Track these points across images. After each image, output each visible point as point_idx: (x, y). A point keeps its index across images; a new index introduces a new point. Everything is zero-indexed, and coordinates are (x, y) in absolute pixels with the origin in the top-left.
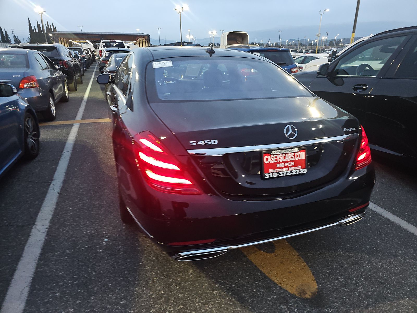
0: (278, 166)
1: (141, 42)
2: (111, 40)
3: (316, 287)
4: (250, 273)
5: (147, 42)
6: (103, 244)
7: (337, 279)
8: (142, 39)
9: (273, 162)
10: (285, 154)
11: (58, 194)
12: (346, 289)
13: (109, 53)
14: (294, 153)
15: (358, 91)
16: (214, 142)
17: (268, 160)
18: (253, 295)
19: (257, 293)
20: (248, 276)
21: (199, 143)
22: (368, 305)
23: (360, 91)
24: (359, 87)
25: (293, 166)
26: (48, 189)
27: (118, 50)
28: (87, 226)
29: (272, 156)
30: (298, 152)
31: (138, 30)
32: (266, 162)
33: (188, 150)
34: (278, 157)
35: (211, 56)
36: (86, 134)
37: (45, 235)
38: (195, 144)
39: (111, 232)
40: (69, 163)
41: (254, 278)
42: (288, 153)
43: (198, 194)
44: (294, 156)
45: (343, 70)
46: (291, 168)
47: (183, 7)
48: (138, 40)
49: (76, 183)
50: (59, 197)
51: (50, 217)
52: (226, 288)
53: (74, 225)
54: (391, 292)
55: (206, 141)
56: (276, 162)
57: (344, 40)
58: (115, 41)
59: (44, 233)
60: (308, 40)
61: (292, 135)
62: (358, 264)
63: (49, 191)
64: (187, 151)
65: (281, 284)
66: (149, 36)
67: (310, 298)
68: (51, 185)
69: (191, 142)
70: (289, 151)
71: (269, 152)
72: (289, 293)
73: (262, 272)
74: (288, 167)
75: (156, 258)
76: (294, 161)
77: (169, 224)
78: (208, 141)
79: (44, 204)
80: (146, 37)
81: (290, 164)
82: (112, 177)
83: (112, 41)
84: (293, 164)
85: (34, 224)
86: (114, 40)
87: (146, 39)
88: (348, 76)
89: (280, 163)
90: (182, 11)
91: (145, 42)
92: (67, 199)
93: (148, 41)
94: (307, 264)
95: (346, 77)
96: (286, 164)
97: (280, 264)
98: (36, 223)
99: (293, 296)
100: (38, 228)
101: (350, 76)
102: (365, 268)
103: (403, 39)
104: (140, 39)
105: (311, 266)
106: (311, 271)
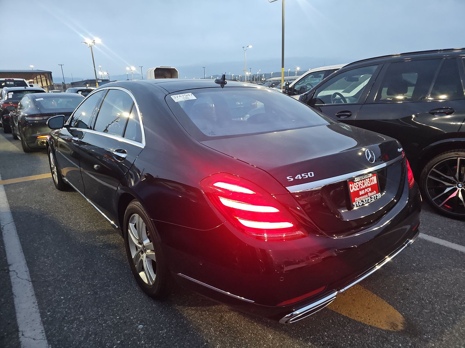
0: (361, 193)
1: (39, 80)
2: (7, 79)
3: (401, 316)
4: (332, 320)
5: (48, 80)
6: (140, 332)
7: (412, 302)
8: (41, 77)
9: (356, 190)
10: (363, 180)
11: (31, 283)
12: (426, 311)
13: (13, 94)
14: (369, 178)
15: (341, 117)
16: (311, 174)
17: (353, 188)
18: (352, 342)
19: (354, 340)
20: (332, 324)
21: (296, 178)
22: (454, 320)
23: (344, 117)
24: (342, 114)
25: (370, 192)
26: (9, 279)
27: (25, 89)
28: (102, 315)
29: (355, 184)
30: (371, 177)
31: (32, 66)
32: (352, 191)
33: (288, 188)
34: (359, 183)
35: (222, 86)
36: (22, 198)
37: (46, 341)
38: (292, 179)
39: (140, 315)
40: (20, 239)
41: (340, 324)
42: (365, 179)
43: (303, 236)
44: (370, 181)
45: (319, 99)
46: (370, 194)
47: (94, 41)
48: (35, 78)
49: (48, 262)
50: (34, 286)
51: (37, 317)
52: (320, 344)
53: (81, 319)
54: (462, 302)
55: (303, 175)
56: (358, 189)
57: (265, 74)
58: (13, 80)
59: (42, 340)
60: (233, 76)
61: (371, 160)
62: (418, 283)
63: (12, 280)
64: (286, 189)
65: (369, 322)
66: (50, 73)
67: (404, 329)
68: (11, 273)
69: (288, 178)
70: (365, 177)
71: (352, 180)
72: (383, 330)
73: (343, 316)
74: (367, 193)
75: (220, 332)
76: (371, 186)
77: (282, 279)
78: (304, 175)
79: (16, 301)
80: (47, 75)
81: (368, 190)
82: (96, 247)
83: (9, 80)
84: (370, 189)
85: (18, 331)
86: (11, 79)
87: (47, 76)
88: (323, 105)
89: (361, 190)
90: (93, 45)
91: (45, 81)
92: (48, 286)
93: (50, 79)
94: (377, 294)
95: (322, 106)
96: (366, 190)
97: (353, 302)
98: (20, 329)
99: (388, 332)
100: (26, 335)
101: (325, 104)
102: (426, 285)
103: (375, 68)
104: (38, 77)
105: (382, 297)
106: (386, 301)
